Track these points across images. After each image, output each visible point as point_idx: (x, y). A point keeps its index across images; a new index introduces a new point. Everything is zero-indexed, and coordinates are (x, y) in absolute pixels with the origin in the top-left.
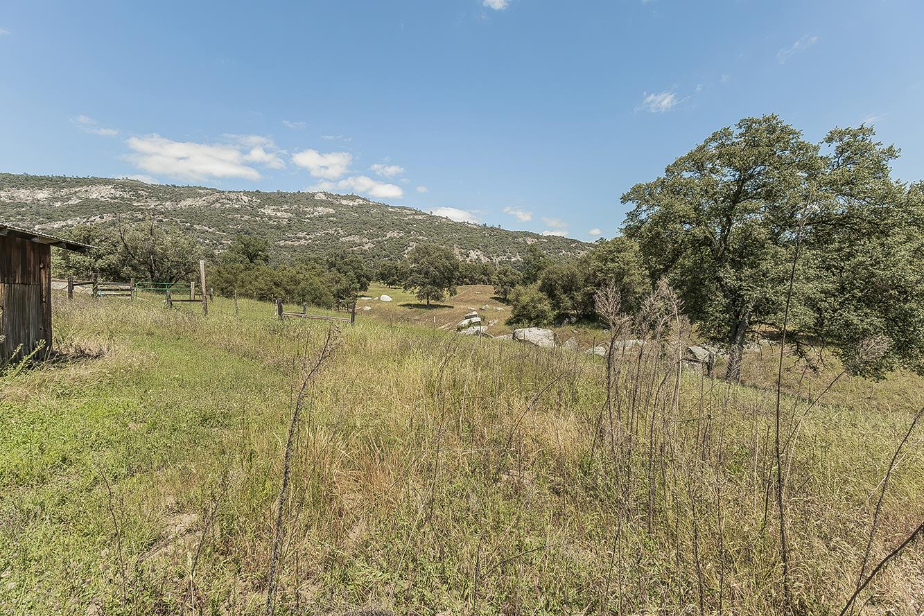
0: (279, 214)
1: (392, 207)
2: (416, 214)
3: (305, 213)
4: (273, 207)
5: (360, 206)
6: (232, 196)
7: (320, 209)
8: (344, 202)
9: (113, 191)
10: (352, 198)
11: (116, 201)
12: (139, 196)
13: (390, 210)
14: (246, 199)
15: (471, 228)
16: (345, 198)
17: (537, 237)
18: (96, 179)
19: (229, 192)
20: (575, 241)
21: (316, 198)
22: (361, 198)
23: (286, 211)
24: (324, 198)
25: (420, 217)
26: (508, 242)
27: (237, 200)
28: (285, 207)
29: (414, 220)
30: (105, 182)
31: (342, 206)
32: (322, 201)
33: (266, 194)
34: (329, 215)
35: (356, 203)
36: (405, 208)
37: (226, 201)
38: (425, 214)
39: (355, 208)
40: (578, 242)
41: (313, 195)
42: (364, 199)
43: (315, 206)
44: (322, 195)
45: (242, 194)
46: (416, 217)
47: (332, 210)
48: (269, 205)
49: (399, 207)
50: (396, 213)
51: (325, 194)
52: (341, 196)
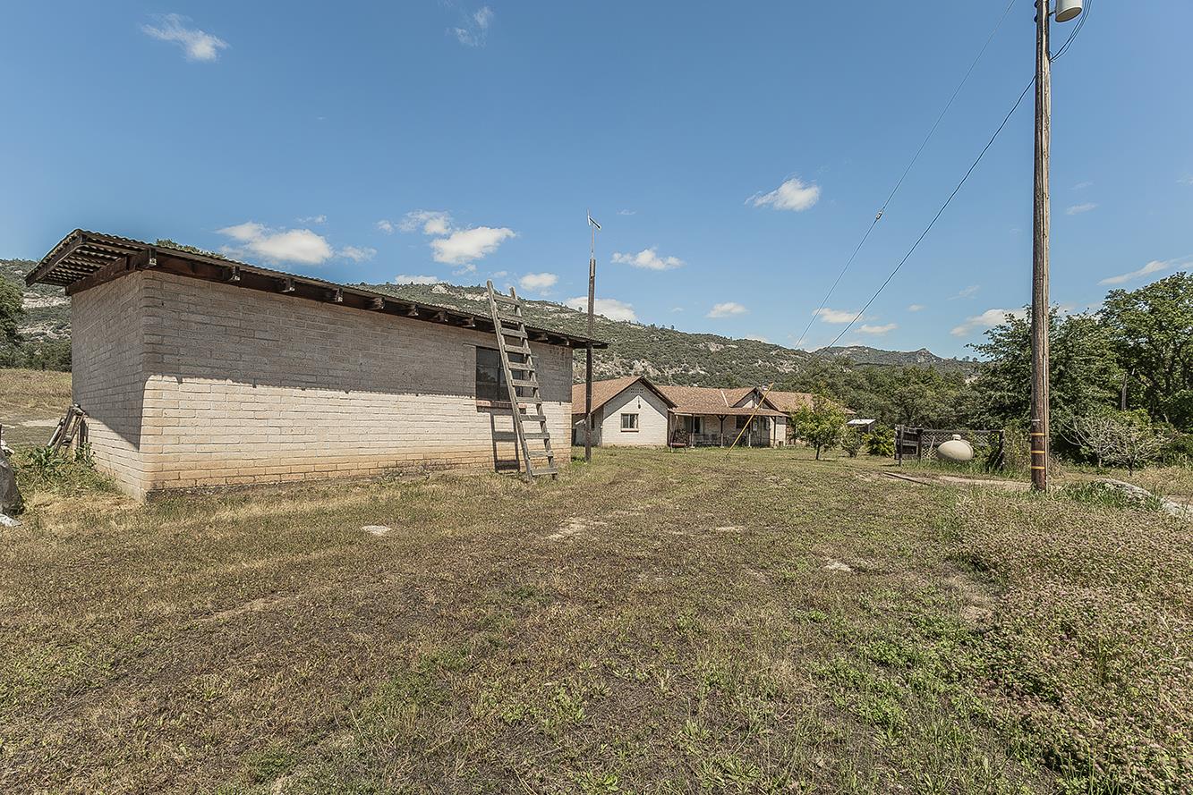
1: (530, 302)
2: (562, 311)
8: (469, 297)
10: (479, 290)
13: (528, 306)
15: (634, 330)
16: (470, 290)
17: (724, 341)
20: (776, 347)
21: (434, 291)
22: (490, 291)
24: (443, 291)
25: (567, 316)
26: (684, 349)
29: (560, 319)
31: (466, 301)
32: (442, 295)
35: (484, 298)
36: (545, 303)
38: (573, 311)
39: (483, 305)
40: (780, 348)
41: (431, 287)
44: (441, 288)
46: (562, 315)
49: (539, 303)
50: (536, 311)
51: (445, 286)
52: (466, 289)
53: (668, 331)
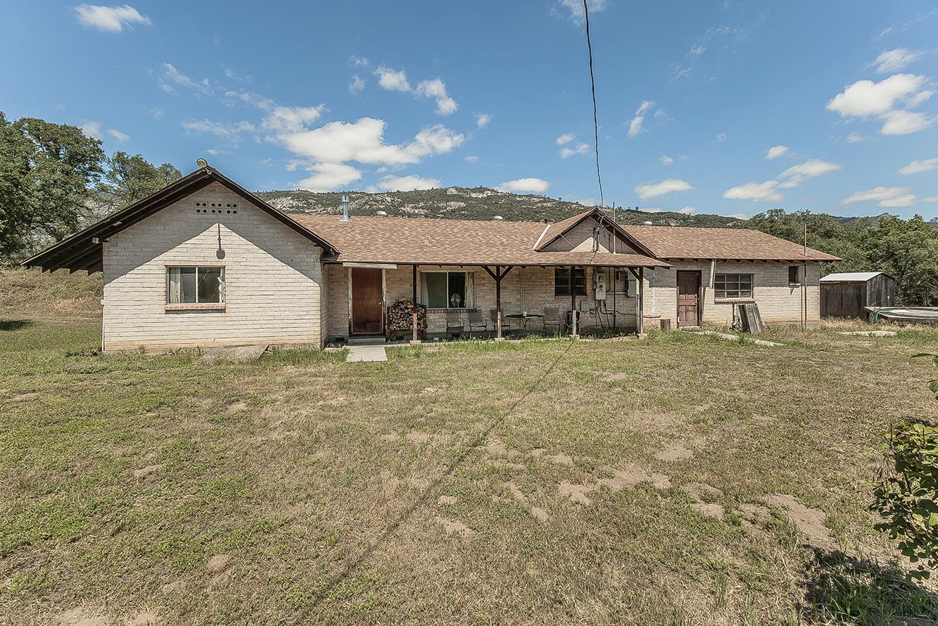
0: (416, 211)
1: (520, 196)
2: (544, 202)
3: (439, 208)
4: (411, 205)
5: (489, 198)
6: (378, 198)
7: (452, 203)
8: (474, 195)
9: (291, 202)
10: (481, 190)
11: (294, 209)
12: (309, 204)
13: (518, 199)
14: (389, 199)
16: (474, 191)
18: (278, 192)
19: (376, 194)
20: (731, 219)
21: (448, 193)
22: (489, 190)
23: (422, 208)
24: (456, 193)
25: (549, 205)
27: (382, 201)
28: (422, 204)
29: (543, 207)
30: (286, 194)
31: (471, 198)
32: (454, 195)
33: (405, 193)
34: (460, 209)
35: (485, 195)
36: (532, 196)
37: (374, 203)
38: (554, 200)
39: (484, 201)
40: (735, 219)
41: (446, 190)
42: (493, 190)
43: (448, 201)
44: (453, 190)
45: (386, 195)
46: (545, 204)
47: (463, 203)
48: (408, 203)
49: (527, 196)
50: (524, 202)
51: (456, 188)
52: (471, 190)
53: (632, 211)
